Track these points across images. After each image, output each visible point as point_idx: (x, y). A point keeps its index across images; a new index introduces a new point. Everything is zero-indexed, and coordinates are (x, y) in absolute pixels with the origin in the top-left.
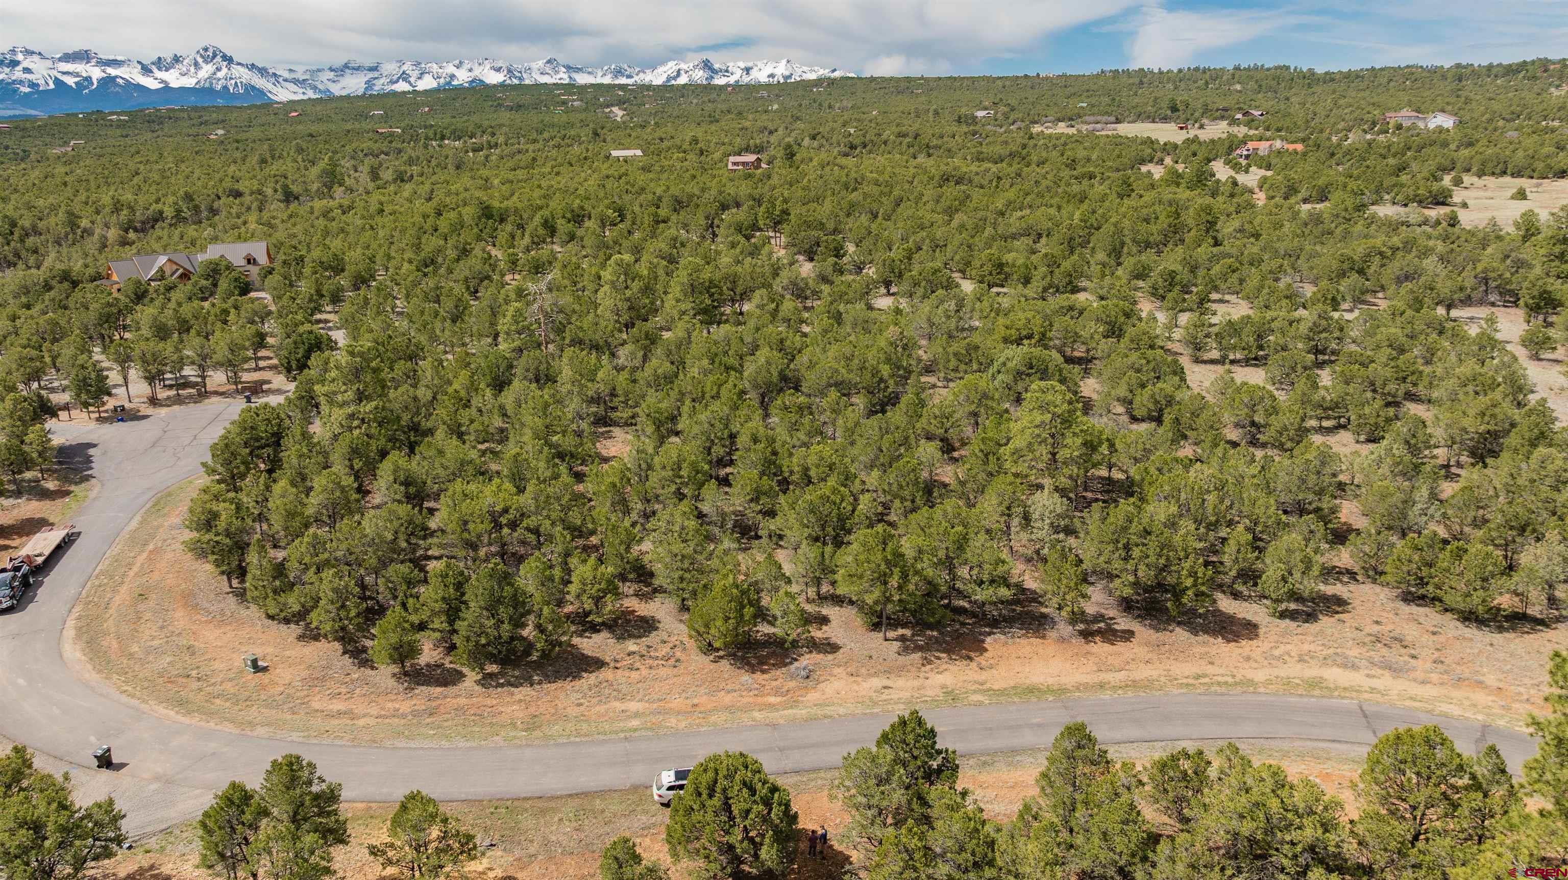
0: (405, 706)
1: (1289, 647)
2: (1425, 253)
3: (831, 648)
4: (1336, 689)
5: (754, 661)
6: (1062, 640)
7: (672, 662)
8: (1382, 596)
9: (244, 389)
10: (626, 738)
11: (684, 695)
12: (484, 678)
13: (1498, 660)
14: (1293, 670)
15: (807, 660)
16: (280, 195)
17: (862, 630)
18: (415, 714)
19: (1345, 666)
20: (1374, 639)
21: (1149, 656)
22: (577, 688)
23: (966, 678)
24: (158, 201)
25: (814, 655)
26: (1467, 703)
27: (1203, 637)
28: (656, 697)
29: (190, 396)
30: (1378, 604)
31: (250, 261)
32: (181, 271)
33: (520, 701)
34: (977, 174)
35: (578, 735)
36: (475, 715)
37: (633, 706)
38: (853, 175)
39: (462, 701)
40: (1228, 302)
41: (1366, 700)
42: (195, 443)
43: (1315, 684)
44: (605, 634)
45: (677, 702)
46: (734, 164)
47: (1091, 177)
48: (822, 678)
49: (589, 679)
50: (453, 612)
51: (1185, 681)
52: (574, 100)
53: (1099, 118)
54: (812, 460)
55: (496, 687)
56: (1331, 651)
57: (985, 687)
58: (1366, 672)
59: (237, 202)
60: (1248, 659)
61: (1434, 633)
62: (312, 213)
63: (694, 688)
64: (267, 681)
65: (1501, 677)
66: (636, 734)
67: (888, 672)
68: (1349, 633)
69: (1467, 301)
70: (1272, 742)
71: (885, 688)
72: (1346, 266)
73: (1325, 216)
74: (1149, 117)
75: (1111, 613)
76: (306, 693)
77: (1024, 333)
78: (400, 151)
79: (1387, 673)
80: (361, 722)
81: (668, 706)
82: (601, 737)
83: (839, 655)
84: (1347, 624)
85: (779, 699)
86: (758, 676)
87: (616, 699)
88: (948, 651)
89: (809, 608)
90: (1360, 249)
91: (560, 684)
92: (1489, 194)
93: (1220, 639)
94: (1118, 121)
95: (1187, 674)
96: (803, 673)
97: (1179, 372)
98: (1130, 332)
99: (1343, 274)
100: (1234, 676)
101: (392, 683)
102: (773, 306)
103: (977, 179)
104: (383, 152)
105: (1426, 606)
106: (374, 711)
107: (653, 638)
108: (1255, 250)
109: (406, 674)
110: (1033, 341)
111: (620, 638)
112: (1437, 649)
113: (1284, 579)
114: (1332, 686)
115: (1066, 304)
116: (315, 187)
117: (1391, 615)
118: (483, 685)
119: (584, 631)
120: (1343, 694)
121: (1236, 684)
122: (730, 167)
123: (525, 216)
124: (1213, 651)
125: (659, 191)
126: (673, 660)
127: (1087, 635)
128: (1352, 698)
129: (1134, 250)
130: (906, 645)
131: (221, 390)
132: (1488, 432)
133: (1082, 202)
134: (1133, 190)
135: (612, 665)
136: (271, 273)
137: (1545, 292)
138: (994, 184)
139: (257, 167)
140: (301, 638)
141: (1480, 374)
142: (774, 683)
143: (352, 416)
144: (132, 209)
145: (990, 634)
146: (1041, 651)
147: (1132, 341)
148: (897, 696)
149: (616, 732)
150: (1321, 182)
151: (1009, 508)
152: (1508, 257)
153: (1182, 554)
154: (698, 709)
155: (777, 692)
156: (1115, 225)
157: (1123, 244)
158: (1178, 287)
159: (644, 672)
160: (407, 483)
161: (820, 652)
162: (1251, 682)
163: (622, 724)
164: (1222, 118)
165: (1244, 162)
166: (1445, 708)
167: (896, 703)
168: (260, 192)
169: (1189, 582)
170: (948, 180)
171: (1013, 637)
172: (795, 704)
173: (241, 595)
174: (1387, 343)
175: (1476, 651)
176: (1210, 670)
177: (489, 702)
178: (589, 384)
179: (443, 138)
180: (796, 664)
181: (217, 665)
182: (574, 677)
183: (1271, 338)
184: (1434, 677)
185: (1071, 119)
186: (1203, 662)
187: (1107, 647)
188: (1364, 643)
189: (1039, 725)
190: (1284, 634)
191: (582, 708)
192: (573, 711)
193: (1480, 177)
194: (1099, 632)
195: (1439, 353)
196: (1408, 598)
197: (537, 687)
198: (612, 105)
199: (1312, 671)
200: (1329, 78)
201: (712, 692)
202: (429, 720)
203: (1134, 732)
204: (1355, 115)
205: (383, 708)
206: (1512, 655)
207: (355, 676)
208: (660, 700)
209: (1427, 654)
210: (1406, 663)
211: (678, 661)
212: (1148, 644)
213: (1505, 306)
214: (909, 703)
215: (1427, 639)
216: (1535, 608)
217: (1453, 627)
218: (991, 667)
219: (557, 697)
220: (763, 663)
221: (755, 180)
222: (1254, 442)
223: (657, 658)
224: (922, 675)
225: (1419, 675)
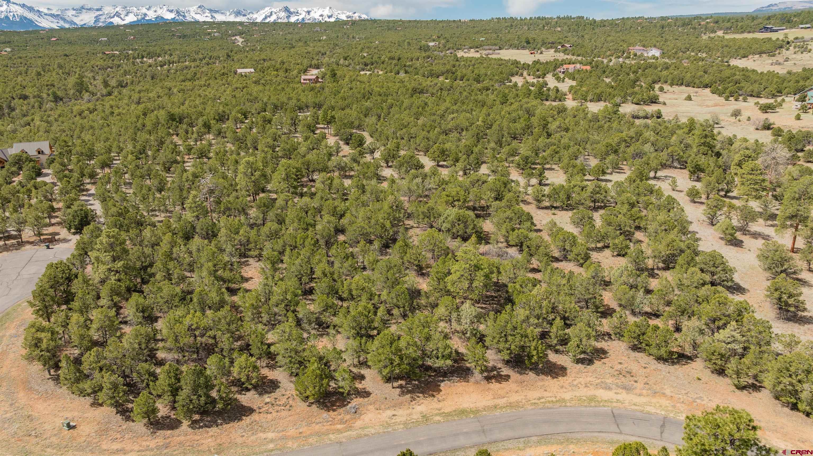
0: (152, 443)
1: (581, 379)
2: (645, 142)
3: (366, 394)
4: (602, 401)
5: (329, 405)
6: (477, 382)
7: (288, 407)
8: (623, 347)
9: (45, 239)
11: (295, 427)
12: (192, 423)
13: (671, 381)
14: (583, 392)
15: (356, 402)
16: (51, 98)
17: (381, 382)
18: (158, 448)
19: (605, 388)
20: (618, 372)
21: (517, 388)
22: (240, 426)
23: (432, 407)
25: (358, 399)
26: (658, 405)
27: (542, 377)
28: (281, 429)
29: (13, 245)
30: (621, 352)
31: (40, 152)
33: (212, 436)
36: (189, 446)
37: (270, 435)
39: (182, 438)
40: (554, 169)
41: (614, 407)
42: (19, 278)
43: (592, 399)
44: (253, 392)
45: (292, 432)
46: (304, 80)
47: (487, 89)
48: (363, 412)
49: (247, 420)
50: (175, 391)
51: (534, 401)
52: (215, 32)
53: (491, 47)
54: (353, 285)
55: (199, 428)
56: (599, 381)
57: (441, 412)
58: (615, 391)
59: (25, 102)
60: (562, 387)
61: (645, 368)
62: (72, 112)
63: (300, 423)
64: (76, 434)
65: (672, 390)
66: (272, 453)
67: (395, 406)
68: (607, 370)
69: (664, 166)
70: (573, 435)
71: (393, 415)
72: (609, 148)
73: (599, 117)
74: (515, 47)
75: (499, 365)
76: (98, 440)
77: (455, 199)
78: (119, 66)
79: (624, 391)
81: (289, 434)
83: (371, 398)
84: (607, 365)
85: (342, 426)
86: (331, 413)
87: (261, 431)
88: (422, 393)
89: (355, 370)
90: (615, 139)
91: (232, 424)
92: (675, 96)
93: (549, 377)
94: (500, 49)
95: (535, 397)
96: (353, 411)
97: (530, 218)
98: (507, 195)
99: (607, 154)
100: (556, 397)
101: (144, 429)
104: (109, 67)
105: (642, 353)
106: (136, 448)
107: (278, 393)
108: (566, 140)
109: (151, 424)
110: (460, 203)
111: (261, 394)
112: (646, 377)
113: (578, 346)
114: (600, 400)
115: (476, 178)
116: (72, 92)
117: (626, 359)
118: (192, 428)
119: (242, 390)
120: (604, 404)
121: (557, 401)
122: (302, 81)
123: (193, 117)
124: (546, 383)
125: (265, 99)
127: (488, 379)
128: (608, 406)
129: (509, 139)
130: (404, 391)
131: (31, 240)
132: (671, 254)
133: (483, 107)
134: (508, 100)
135: (257, 411)
137: (697, 164)
139: (35, 78)
140: (93, 405)
141: (667, 220)
142: (339, 417)
143: (109, 270)
145: (443, 381)
146: (467, 389)
147: (508, 201)
148: (400, 420)
150: (598, 91)
151: (450, 313)
152: (681, 143)
153: (531, 339)
154: (302, 435)
155: (341, 422)
156: (499, 126)
157: (503, 136)
158: (530, 164)
159: (274, 414)
160: (143, 311)
161: (361, 397)
162: (564, 400)
163: (265, 447)
164: (551, 47)
165: (562, 76)
166: (648, 409)
167: (399, 424)
168: (39, 96)
169: (534, 352)
170: (416, 91)
171: (454, 382)
172: (350, 428)
173: (56, 379)
175: (663, 377)
176: (546, 394)
177: (196, 437)
178: (236, 237)
179: (143, 57)
180: (350, 405)
181: (47, 426)
182: (239, 420)
183: (573, 195)
184: (644, 392)
185: (477, 48)
186: (542, 390)
187: (498, 385)
188: (614, 375)
189: (467, 433)
190: (579, 372)
191: (244, 438)
192: (239, 440)
193: (671, 86)
194: (494, 377)
196: (635, 348)
197: (220, 427)
198: (236, 35)
199: (591, 392)
201: (309, 425)
202: (165, 451)
203: (510, 434)
204: (615, 47)
205: (140, 446)
206: (677, 377)
207: (124, 427)
208: (283, 431)
209: (642, 380)
210: (632, 385)
211: (291, 406)
212: (516, 382)
213: (681, 168)
214: (405, 424)
215: (642, 371)
216: (688, 351)
217: (654, 365)
218: (444, 400)
219: (231, 432)
220: (333, 405)
221: (316, 91)
222: (565, 258)
223: (280, 405)
224: (411, 407)
225: (638, 391)
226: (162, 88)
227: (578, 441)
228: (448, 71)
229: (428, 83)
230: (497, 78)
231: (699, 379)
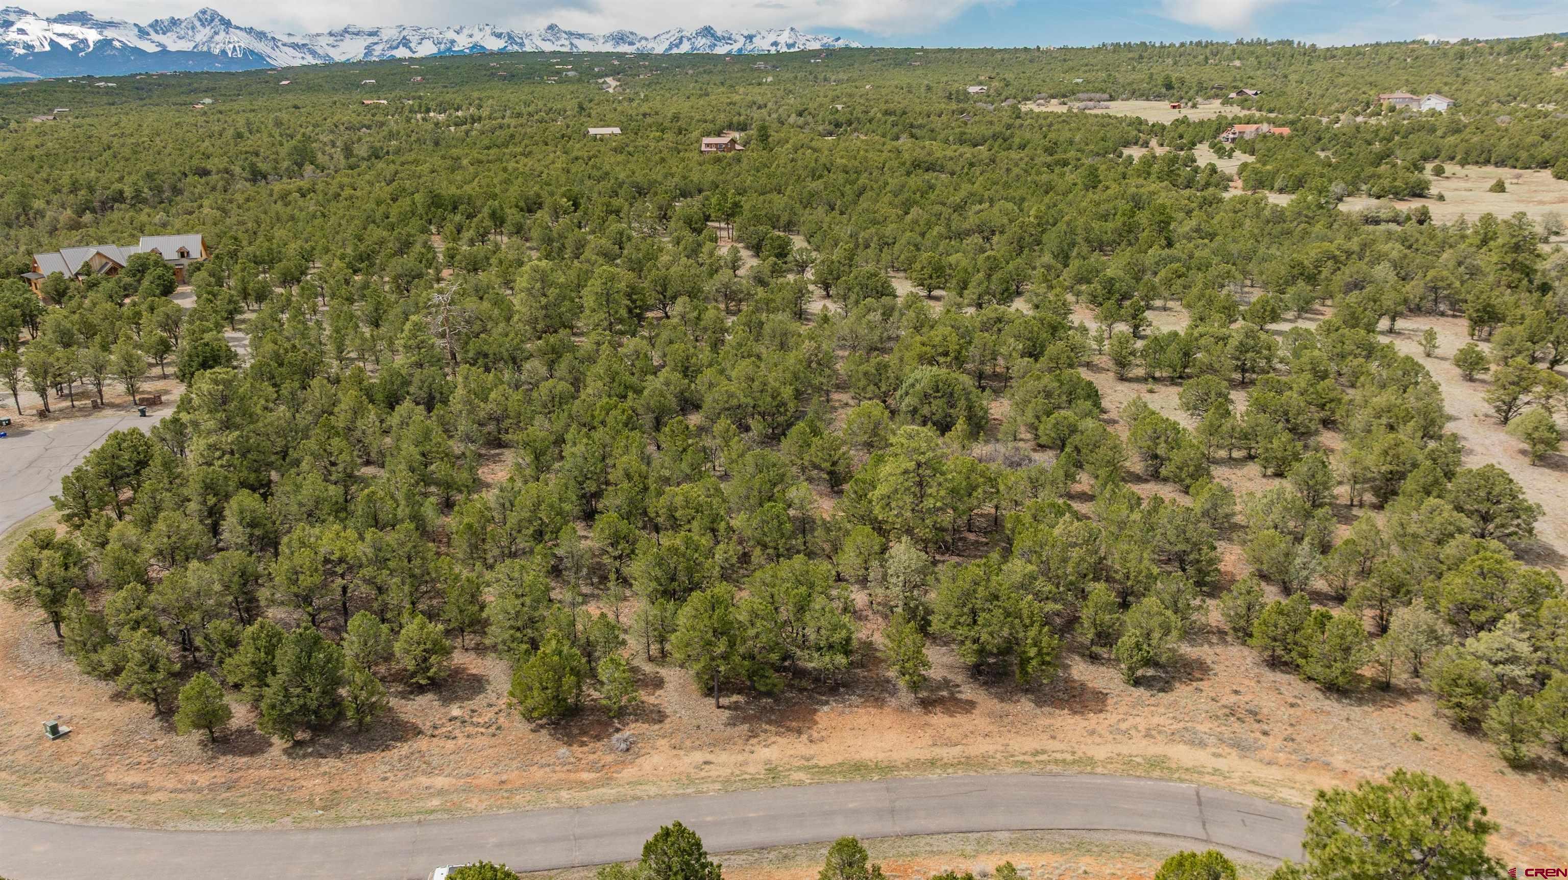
0: (203, 780)
1: (1138, 719)
2: (1378, 259)
3: (659, 716)
4: (1177, 770)
5: (574, 732)
6: (902, 709)
7: (492, 730)
8: (1249, 660)
9: (142, 401)
10: (419, 822)
11: (495, 770)
12: (293, 747)
13: (1350, 737)
14: (1139, 748)
15: (632, 729)
16: (247, 174)
17: (696, 695)
18: (212, 788)
19: (1191, 743)
20: (1227, 711)
21: (991, 728)
22: (386, 760)
23: (792, 752)
24: (121, 179)
25: (640, 724)
26: (1310, 788)
27: (1048, 709)
28: (465, 771)
29: (83, 409)
30: (1243, 669)
31: (183, 254)
32: (110, 265)
33: (325, 773)
34: (951, 159)
35: (372, 817)
36: (274, 789)
37: (440, 782)
38: (823, 160)
39: (265, 773)
40: (1170, 309)
41: (1206, 784)
43: (1156, 763)
44: (430, 696)
45: (485, 778)
46: (708, 145)
47: (1065, 163)
48: (643, 751)
49: (402, 749)
50: (263, 677)
51: (1021, 758)
52: (569, 70)
53: (1092, 95)
54: (679, 500)
55: (303, 757)
56: (1182, 725)
57: (810, 763)
58: (1214, 750)
59: (203, 180)
60: (1092, 733)
61: (1292, 705)
62: (271, 195)
63: (507, 762)
64: (63, 749)
65: (1350, 757)
66: (432, 817)
67: (713, 745)
68: (1203, 703)
69: (1417, 310)
70: (1096, 835)
71: (706, 763)
72: (1296, 272)
73: (1287, 214)
74: (1142, 95)
75: (957, 680)
76: (103, 763)
77: (940, 350)
78: (382, 124)
79: (1234, 753)
80: (152, 798)
81: (478, 782)
82: (394, 820)
83: (667, 723)
84: (1204, 694)
85: (593, 775)
86: (576, 748)
87: (424, 773)
88: (778, 723)
89: (647, 668)
90: (1313, 254)
91: (370, 754)
92: (1469, 185)
93: (1066, 711)
94: (1112, 98)
95: (1026, 749)
96: (623, 746)
97: (1093, 395)
98: (1052, 349)
99: (1293, 280)
100: (1074, 753)
101: (197, 750)
102: (695, 314)
103: (950, 165)
104: (365, 126)
105: (1289, 673)
106: (171, 784)
107: (479, 702)
108: (1206, 253)
109: (214, 740)
110: (949, 359)
111: (446, 701)
112: (1292, 725)
113: (1138, 646)
114: (1174, 766)
115: (993, 315)
116: (286, 164)
117: (1253, 684)
118: (289, 755)
119: (408, 693)
120: (1183, 776)
121: (1074, 762)
122: (703, 148)
123: (478, 203)
124: (1057, 723)
125: (622, 176)
126: (494, 727)
127: (927, 704)
128: (1192, 782)
129: (1085, 249)
130: (739, 715)
131: (118, 401)
132: (1391, 472)
133: (1047, 193)
134: (1100, 182)
135: (429, 732)
136: (199, 269)
137: (1489, 305)
138: (966, 170)
139: (232, 142)
140: (117, 696)
141: (1395, 406)
142: (592, 757)
143: (212, 447)
144: (91, 190)
145: (825, 703)
146: (877, 721)
147: (1051, 359)
148: (717, 773)
149: (411, 814)
150: (1297, 172)
151: (866, 562)
152: (1460, 264)
153: (1027, 621)
154: (505, 787)
155: (592, 767)
156: (1068, 224)
157: (1073, 244)
158: (1117, 296)
159: (461, 741)
160: (253, 524)
161: (646, 721)
162: (1091, 761)
163: (421, 804)
164: (1216, 96)
165: (1228, 146)
166: (1285, 793)
167: (714, 782)
168: (227, 171)
169: (1032, 652)
170: (919, 165)
171: (850, 706)
172: (608, 781)
174: (1309, 367)
175: (1331, 727)
176: (1052, 745)
177: (292, 774)
178: (482, 405)
179: (428, 110)
180: (618, 735)
181: (17, 730)
182: (387, 747)
183: (1199, 355)
184: (1282, 757)
185: (1064, 96)
186: (1045, 736)
187: (947, 719)
188: (1217, 717)
189: (855, 811)
190: (1135, 704)
191: (387, 783)
192: (375, 787)
193: (1463, 166)
194: (941, 701)
195: (1362, 379)
196: (1274, 663)
197: (346, 758)
198: (607, 76)
199: (1157, 748)
200: (1330, 54)
201: (526, 766)
202: (224, 795)
203: (949, 821)
204: (1350, 95)
205: (180, 781)
206: (1366, 731)
207: (160, 743)
208: (468, 775)
209: (1279, 730)
210: (1256, 740)
211: (499, 728)
212: (991, 714)
213: (1454, 316)
214: (727, 781)
215: (1285, 713)
216: (1401, 677)
217: (1314, 698)
218: (822, 740)
219: (364, 770)
220: (584, 733)
221: (724, 164)
222: (1156, 476)
223: (478, 725)
224: (747, 748)
225: (1266, 754)
226: (443, 157)
227: (1104, 850)
228: (995, 137)
229: (949, 153)
230: (1091, 147)
231: (1418, 739)
